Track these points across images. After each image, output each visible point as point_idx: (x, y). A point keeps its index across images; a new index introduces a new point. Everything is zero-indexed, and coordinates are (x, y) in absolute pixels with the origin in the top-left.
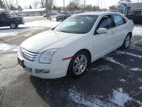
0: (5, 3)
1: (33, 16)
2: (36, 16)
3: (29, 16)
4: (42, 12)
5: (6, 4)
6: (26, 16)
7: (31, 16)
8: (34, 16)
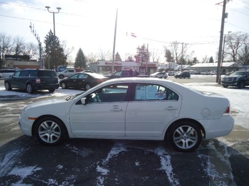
0: (175, 54)
1: (207, 74)
2: (212, 75)
3: (201, 74)
4: (226, 69)
5: (175, 56)
6: (196, 74)
7: (203, 74)
8: (209, 74)
